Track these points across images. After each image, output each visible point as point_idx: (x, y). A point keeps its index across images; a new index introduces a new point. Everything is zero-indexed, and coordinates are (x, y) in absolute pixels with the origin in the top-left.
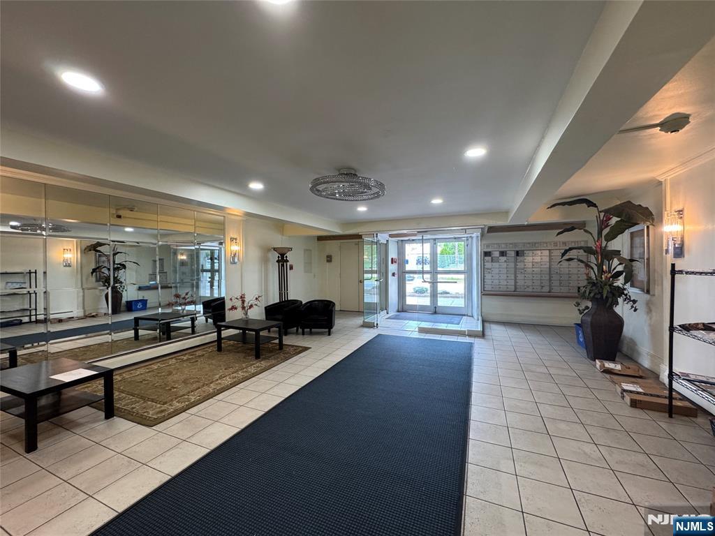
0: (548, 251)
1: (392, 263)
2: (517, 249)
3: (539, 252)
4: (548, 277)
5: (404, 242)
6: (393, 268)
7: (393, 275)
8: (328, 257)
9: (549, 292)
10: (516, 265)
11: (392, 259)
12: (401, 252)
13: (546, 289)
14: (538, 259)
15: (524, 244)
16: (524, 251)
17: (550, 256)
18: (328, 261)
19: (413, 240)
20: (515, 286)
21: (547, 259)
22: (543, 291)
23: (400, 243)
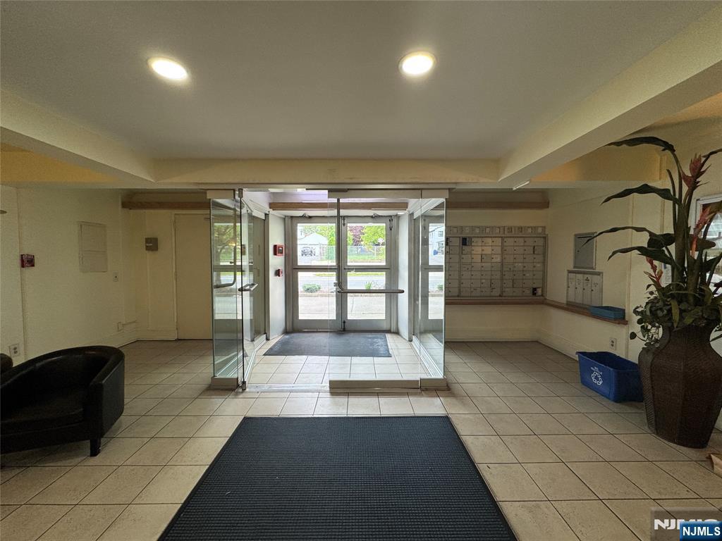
0: (500, 239)
1: (275, 254)
2: (464, 236)
3: (489, 240)
4: (498, 276)
5: (295, 221)
6: (276, 262)
7: (278, 273)
8: (148, 240)
9: (500, 296)
10: (461, 258)
11: (275, 246)
12: (290, 237)
13: (496, 292)
14: (488, 250)
15: (473, 228)
16: (471, 238)
17: (502, 246)
18: (148, 248)
19: (310, 217)
20: (459, 288)
21: (498, 250)
22: (493, 294)
23: (289, 222)
